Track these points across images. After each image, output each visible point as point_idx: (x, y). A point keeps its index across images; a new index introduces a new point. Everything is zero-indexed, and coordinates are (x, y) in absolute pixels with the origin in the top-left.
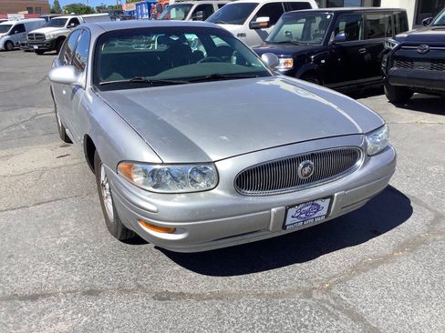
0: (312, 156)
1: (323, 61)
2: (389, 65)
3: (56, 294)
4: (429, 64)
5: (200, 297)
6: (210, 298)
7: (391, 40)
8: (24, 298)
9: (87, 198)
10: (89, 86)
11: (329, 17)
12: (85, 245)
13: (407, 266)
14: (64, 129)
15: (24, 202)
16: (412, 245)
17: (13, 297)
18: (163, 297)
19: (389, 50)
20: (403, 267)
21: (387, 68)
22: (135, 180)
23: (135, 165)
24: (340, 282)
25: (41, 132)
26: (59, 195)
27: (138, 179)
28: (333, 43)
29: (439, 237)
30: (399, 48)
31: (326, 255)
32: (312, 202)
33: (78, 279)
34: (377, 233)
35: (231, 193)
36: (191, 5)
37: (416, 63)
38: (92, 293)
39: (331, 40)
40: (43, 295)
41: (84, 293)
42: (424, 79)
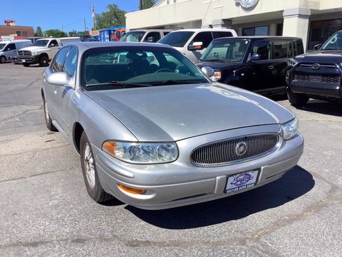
0: (246, 139)
1: (243, 74)
2: (292, 77)
3: (51, 242)
4: (321, 77)
5: (162, 244)
6: (169, 245)
7: (292, 60)
8: (27, 245)
9: (71, 172)
10: (78, 87)
11: (247, 42)
12: (72, 206)
13: (314, 222)
14: (51, 121)
15: (22, 174)
16: (317, 207)
17: (18, 244)
18: (133, 244)
19: (291, 67)
20: (312, 223)
21: (290, 80)
22: (117, 154)
23: (117, 143)
24: (266, 233)
25: (32, 123)
26: (49, 170)
27: (119, 154)
28: (250, 62)
29: (336, 202)
30: (298, 65)
31: (254, 214)
32: (245, 173)
33: (67, 230)
34: (290, 198)
35: (188, 164)
36: (144, 33)
37: (311, 77)
38: (79, 241)
39: (249, 59)
40: (42, 243)
41: (73, 241)
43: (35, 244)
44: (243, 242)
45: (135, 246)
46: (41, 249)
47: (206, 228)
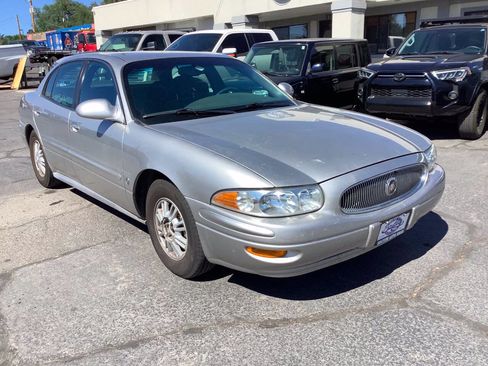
0: (395, 173)
1: (303, 92)
2: (366, 93)
3: (155, 338)
4: (406, 91)
5: (305, 320)
7: (364, 69)
8: (122, 347)
9: (119, 242)
10: (130, 119)
11: (303, 48)
12: (152, 288)
13: (469, 269)
16: (465, 252)
18: (268, 325)
19: (365, 79)
20: (469, 271)
21: (365, 95)
22: (241, 208)
23: (240, 192)
24: (425, 290)
25: (9, 180)
27: (246, 208)
28: (310, 73)
29: (483, 244)
30: (375, 76)
31: (398, 270)
33: (167, 320)
34: (430, 245)
35: (336, 212)
36: (141, 36)
37: (393, 91)
38: (192, 331)
39: (308, 71)
40: (143, 341)
41: (186, 333)
42: (401, 106)
43: (134, 345)
44: (403, 303)
45: (272, 327)
46: (147, 350)
47: (348, 293)
